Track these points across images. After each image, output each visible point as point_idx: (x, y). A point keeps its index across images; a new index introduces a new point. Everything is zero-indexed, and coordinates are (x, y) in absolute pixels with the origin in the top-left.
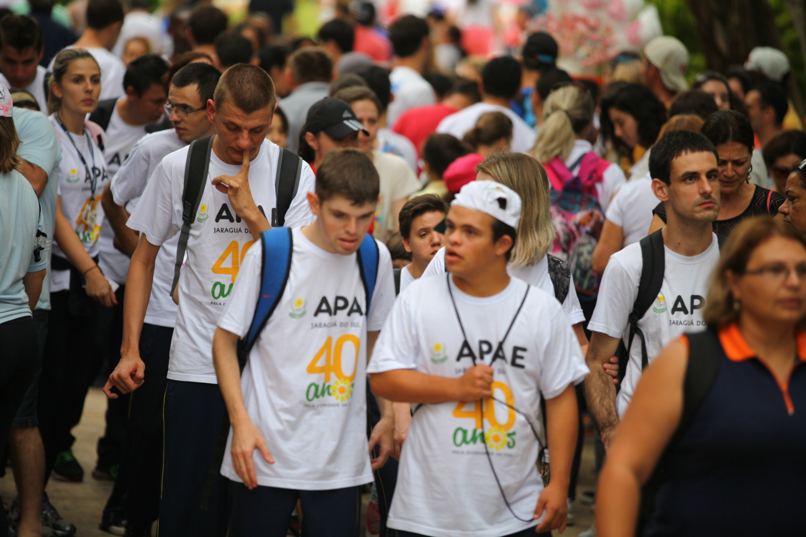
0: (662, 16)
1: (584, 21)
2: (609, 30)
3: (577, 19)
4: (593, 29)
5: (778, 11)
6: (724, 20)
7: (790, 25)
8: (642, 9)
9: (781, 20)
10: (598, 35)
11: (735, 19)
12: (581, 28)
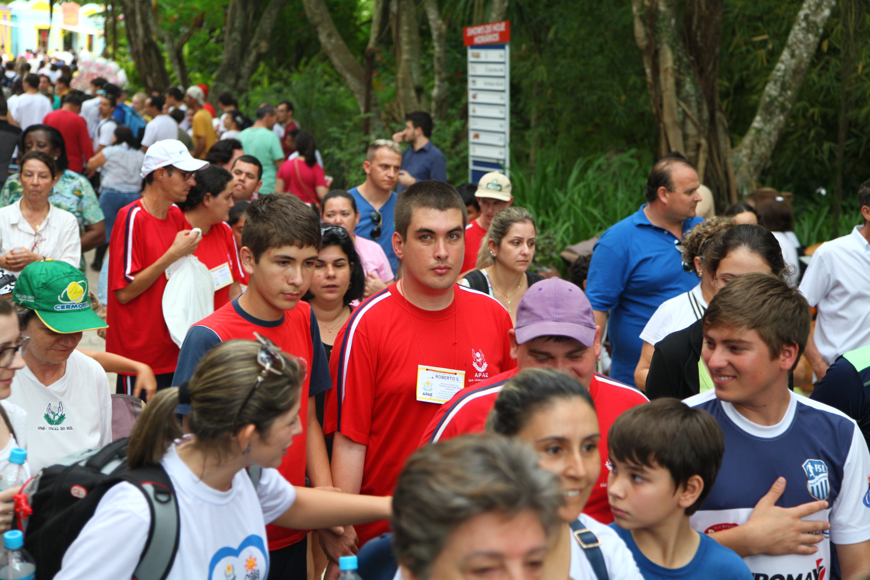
0: (127, 73)
8: (119, 71)
9: (172, 76)
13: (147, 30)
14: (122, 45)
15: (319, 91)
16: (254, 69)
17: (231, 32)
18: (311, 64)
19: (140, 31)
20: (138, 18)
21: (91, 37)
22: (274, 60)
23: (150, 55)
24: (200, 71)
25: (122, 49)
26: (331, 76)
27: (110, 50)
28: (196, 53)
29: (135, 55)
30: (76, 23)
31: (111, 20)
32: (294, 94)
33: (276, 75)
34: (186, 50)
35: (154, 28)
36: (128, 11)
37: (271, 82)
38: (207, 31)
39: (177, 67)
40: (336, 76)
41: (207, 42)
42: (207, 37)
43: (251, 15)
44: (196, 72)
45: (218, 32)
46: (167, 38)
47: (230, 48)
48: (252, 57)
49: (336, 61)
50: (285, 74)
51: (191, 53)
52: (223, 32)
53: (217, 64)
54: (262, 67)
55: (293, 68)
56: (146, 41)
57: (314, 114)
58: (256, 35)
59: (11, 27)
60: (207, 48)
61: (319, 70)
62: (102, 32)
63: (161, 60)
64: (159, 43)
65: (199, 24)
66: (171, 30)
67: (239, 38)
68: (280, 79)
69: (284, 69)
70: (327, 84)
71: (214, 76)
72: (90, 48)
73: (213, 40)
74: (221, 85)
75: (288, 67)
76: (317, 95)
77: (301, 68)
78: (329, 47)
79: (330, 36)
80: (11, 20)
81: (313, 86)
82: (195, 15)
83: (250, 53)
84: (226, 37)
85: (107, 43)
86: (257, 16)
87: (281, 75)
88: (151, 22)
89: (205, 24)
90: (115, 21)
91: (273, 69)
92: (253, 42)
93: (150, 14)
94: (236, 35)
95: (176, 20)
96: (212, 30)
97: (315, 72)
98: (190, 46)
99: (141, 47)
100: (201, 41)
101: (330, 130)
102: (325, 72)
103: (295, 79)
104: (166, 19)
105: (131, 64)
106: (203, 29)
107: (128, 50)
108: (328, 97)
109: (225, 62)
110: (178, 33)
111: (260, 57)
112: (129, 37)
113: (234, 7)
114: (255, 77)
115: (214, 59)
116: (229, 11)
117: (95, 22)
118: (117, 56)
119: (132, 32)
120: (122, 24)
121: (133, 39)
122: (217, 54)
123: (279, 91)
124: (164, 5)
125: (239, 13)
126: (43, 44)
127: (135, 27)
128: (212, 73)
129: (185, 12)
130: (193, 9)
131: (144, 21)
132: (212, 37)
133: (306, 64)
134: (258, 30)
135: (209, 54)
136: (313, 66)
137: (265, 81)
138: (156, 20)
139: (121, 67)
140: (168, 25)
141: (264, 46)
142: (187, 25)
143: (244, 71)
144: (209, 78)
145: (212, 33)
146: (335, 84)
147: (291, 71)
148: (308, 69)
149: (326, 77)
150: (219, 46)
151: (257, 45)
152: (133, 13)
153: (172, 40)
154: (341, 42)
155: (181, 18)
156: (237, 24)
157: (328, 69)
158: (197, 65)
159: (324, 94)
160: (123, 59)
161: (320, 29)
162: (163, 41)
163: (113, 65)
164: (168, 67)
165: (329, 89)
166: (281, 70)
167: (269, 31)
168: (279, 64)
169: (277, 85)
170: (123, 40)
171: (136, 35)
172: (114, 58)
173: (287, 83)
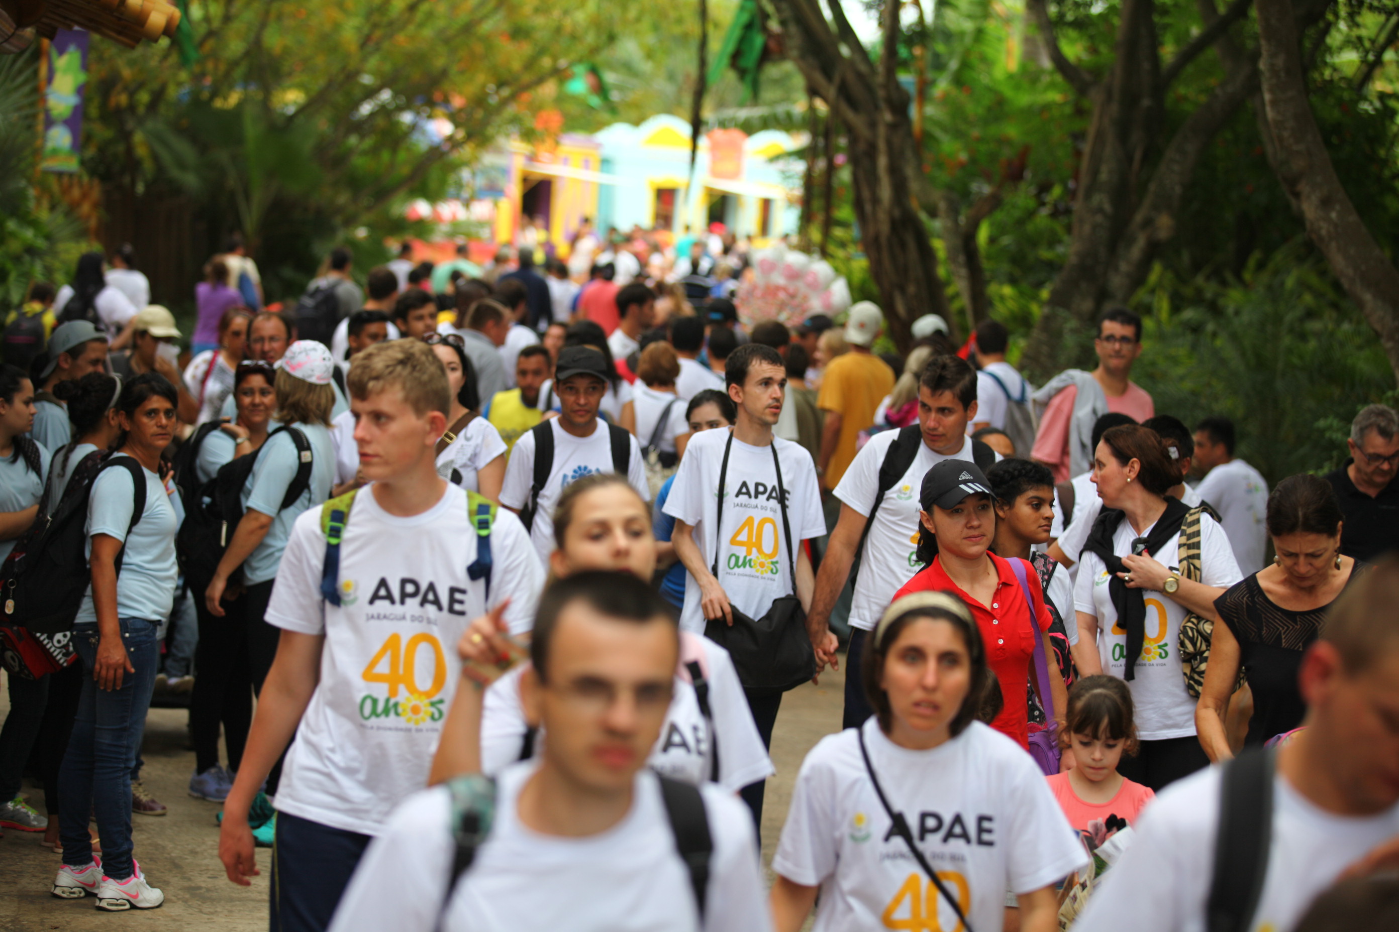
0: (850, 285)
1: (784, 289)
2: (806, 298)
3: (778, 288)
4: (793, 296)
5: (947, 283)
6: (902, 289)
7: (957, 296)
8: (833, 280)
9: (950, 291)
10: (798, 301)
11: (912, 289)
12: (782, 295)
13: (900, 188)
14: (843, 224)
15: (1291, 330)
16: (1138, 279)
17: (1090, 192)
18: (1271, 266)
19: (885, 192)
20: (882, 161)
21: (767, 204)
22: (1186, 257)
23: (903, 245)
24: (1013, 281)
25: (838, 232)
26: (1318, 295)
27: (816, 235)
28: (1006, 240)
29: (871, 245)
30: (734, 175)
31: (821, 164)
32: (1234, 337)
33: (1188, 291)
34: (983, 234)
35: (914, 186)
36: (862, 146)
37: (1176, 309)
38: (1033, 190)
39: (963, 272)
40: (1331, 295)
41: (1031, 214)
42: (1032, 203)
43: (1138, 155)
44: (1001, 283)
45: (1057, 191)
46: (942, 206)
47: (1087, 228)
48: (1136, 251)
49: (1338, 262)
50: (1210, 289)
51: (992, 240)
52: (1071, 194)
53: (1052, 266)
54: (1156, 272)
55: (1229, 276)
56: (897, 213)
57: (1279, 384)
58: (1147, 202)
59: (601, 186)
60: (1030, 227)
61: (1290, 282)
62: (798, 191)
63: (927, 254)
64: (923, 216)
65: (1015, 174)
66: (950, 188)
67: (1107, 207)
68: (1198, 300)
69: (1208, 278)
70: (1310, 314)
71: (1045, 294)
72: (765, 228)
73: (1044, 212)
74: (1062, 312)
75: (1217, 275)
76: (1287, 341)
77: (1247, 276)
78: (1324, 229)
79: (1326, 203)
80: (602, 170)
81: (1278, 319)
82: (1007, 153)
83: (1132, 241)
84: (1077, 206)
85: (806, 218)
86: (1152, 156)
87: (1199, 291)
88: (910, 171)
89: (1028, 174)
90: (831, 168)
91: (1181, 278)
92: (1139, 217)
93: (909, 154)
94: (1101, 199)
95: (962, 166)
96: (1044, 188)
97: (1282, 284)
98: (992, 225)
99: (885, 228)
100: (1017, 214)
101: (1321, 423)
102: (1303, 285)
103: (1234, 298)
104: (939, 165)
105: (860, 264)
106: (1023, 186)
107: (855, 232)
108: (1312, 344)
109: (1073, 260)
110: (966, 194)
111: (1154, 251)
112: (858, 205)
113: (1100, 136)
114: (1141, 295)
115: (1045, 254)
116: (1086, 148)
117: (783, 172)
118: (832, 248)
119: (866, 194)
120: (845, 175)
121: (868, 208)
122: (1053, 241)
123: (1196, 329)
124: (938, 133)
125: (1110, 149)
126: (664, 219)
127: (873, 180)
128: (1039, 285)
129: (983, 148)
130: (1004, 141)
131: (895, 171)
132: (1043, 204)
133: (1261, 266)
134: (1152, 187)
135: (1034, 243)
136: (1276, 272)
137: (1163, 305)
138: (920, 167)
139: (837, 270)
140: (943, 177)
141: (1165, 224)
142: (987, 176)
143: (1117, 282)
144: (1035, 298)
145: (1043, 195)
146: (1329, 315)
147: (1224, 283)
148: (1265, 277)
149: (1308, 299)
150: (1058, 227)
151: (1148, 223)
152: (872, 151)
153: (954, 211)
154: (1353, 218)
155: (973, 160)
156: (1104, 176)
157: (1314, 280)
158: (1005, 267)
159: (1303, 337)
160: (840, 253)
161: (1303, 187)
162: (933, 213)
163: (821, 268)
164: (941, 272)
165: (1315, 325)
166: (1200, 280)
167: (1178, 190)
168: (1197, 267)
169: (1189, 314)
170: (845, 212)
171: (876, 201)
172: (825, 254)
173: (1215, 309)
